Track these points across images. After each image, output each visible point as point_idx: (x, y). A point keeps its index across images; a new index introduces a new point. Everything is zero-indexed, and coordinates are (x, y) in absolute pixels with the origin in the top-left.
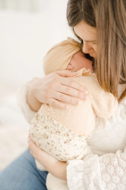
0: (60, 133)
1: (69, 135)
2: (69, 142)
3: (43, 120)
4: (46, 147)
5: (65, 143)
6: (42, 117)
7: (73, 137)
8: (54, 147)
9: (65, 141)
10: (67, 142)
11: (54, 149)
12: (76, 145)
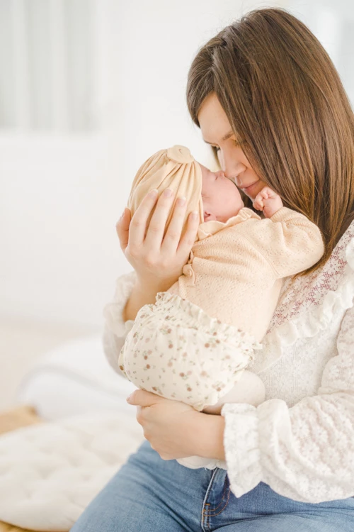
0: (197, 329)
1: (218, 333)
2: (214, 346)
3: (169, 305)
4: (161, 356)
5: (207, 346)
6: (169, 301)
7: (225, 337)
8: (182, 352)
9: (206, 341)
10: (211, 344)
11: (181, 358)
12: (228, 357)
